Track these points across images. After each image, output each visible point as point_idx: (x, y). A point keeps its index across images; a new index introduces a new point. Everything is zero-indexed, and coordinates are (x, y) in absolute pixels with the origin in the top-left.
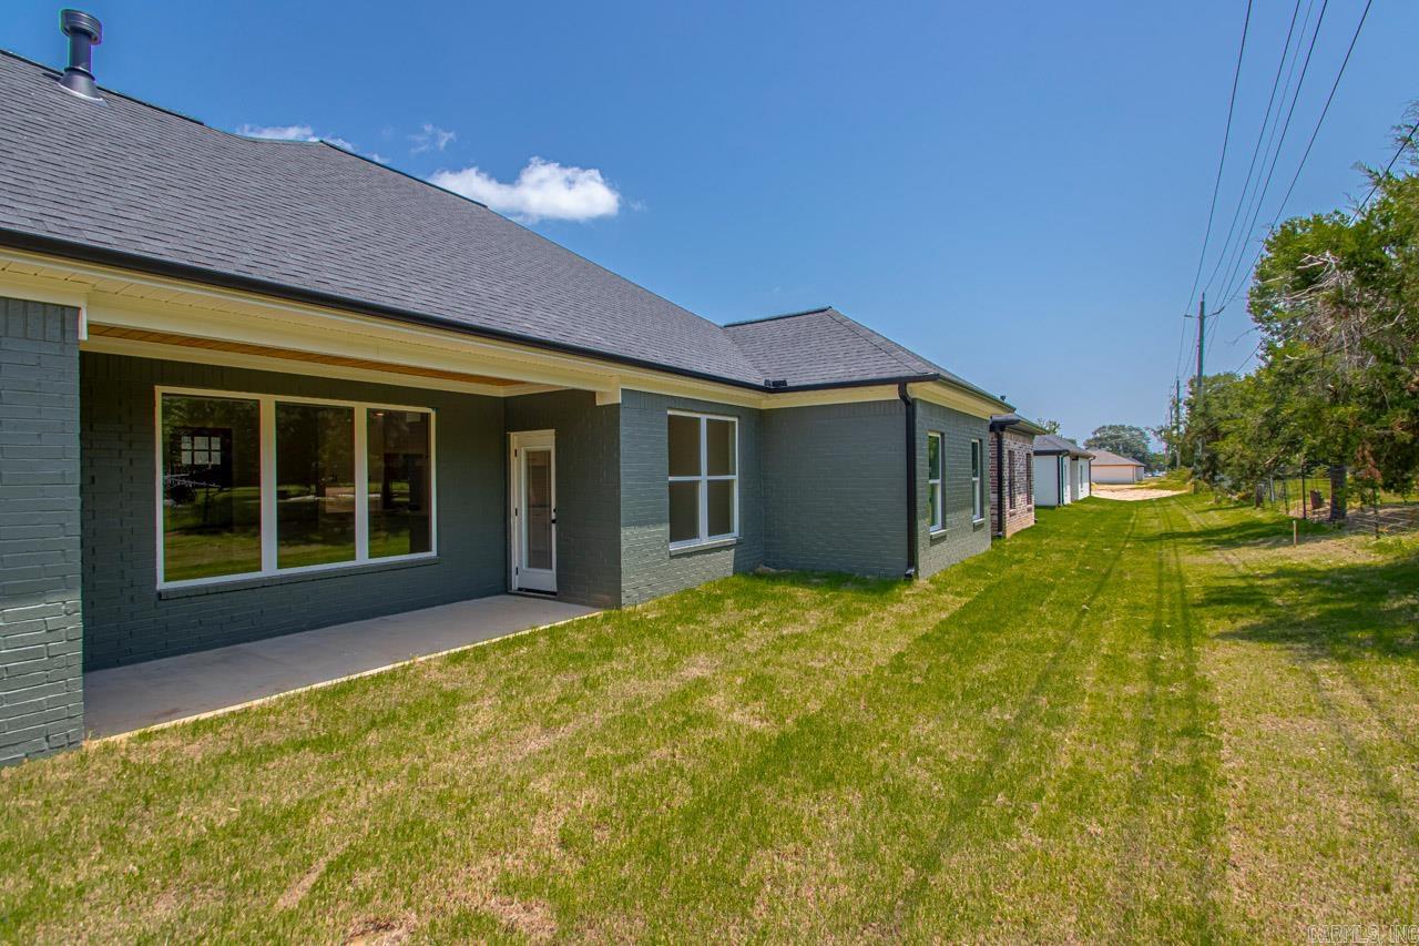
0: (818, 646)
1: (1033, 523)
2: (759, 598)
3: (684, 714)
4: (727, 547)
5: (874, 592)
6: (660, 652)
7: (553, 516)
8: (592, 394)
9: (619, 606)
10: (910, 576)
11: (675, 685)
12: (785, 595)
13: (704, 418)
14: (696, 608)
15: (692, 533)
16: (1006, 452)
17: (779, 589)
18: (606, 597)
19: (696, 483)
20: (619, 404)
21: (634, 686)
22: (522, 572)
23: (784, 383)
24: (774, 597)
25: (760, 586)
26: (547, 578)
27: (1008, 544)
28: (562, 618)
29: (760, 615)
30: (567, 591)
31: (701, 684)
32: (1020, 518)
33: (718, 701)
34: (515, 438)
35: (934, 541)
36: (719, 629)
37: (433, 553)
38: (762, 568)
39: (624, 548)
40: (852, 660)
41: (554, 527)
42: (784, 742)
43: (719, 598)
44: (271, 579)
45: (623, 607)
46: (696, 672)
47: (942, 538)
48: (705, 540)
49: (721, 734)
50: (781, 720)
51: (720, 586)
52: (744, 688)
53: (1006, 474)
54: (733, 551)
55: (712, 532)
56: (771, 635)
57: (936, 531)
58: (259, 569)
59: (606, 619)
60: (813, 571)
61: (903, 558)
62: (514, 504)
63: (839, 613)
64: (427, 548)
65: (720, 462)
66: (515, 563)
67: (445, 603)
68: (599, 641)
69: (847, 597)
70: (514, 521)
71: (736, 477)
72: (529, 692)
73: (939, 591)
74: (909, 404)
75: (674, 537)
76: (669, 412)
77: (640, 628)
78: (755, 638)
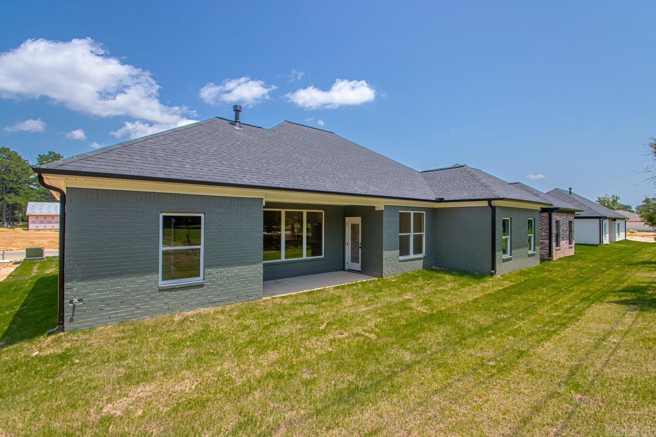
0: (449, 294)
1: (573, 254)
2: (431, 277)
3: (403, 306)
4: (420, 259)
5: (476, 278)
6: (396, 291)
7: (360, 246)
8: (374, 207)
9: (382, 277)
10: (492, 273)
11: (401, 300)
12: (441, 277)
13: (412, 213)
14: (408, 280)
15: (408, 253)
16: (554, 221)
17: (439, 275)
18: (378, 274)
19: (408, 236)
20: (383, 210)
21: (389, 299)
22: (349, 264)
23: (443, 199)
24: (437, 277)
25: (432, 273)
26: (357, 266)
27: (553, 263)
28: (365, 279)
29: (431, 283)
30: (364, 271)
31: (409, 300)
32: (564, 250)
33: (414, 305)
34: (347, 219)
35: (504, 261)
36: (415, 286)
37: (323, 256)
38: (434, 267)
39: (384, 258)
40: (459, 298)
41: (360, 249)
42: (432, 315)
43: (417, 277)
44: (284, 262)
45: (384, 277)
46: (407, 297)
47: (510, 259)
48: (412, 256)
49: (414, 311)
50: (432, 311)
51: (417, 272)
52: (422, 302)
53: (554, 231)
54: (422, 260)
55: (414, 253)
56: (433, 289)
57: (505, 257)
58: (281, 259)
59: (378, 280)
60: (454, 269)
61: (490, 266)
62: (347, 241)
63: (460, 284)
64: (321, 255)
65: (418, 228)
66: (347, 261)
67: (326, 272)
68: (377, 287)
69: (465, 279)
70: (347, 247)
71: (424, 233)
72: (359, 297)
73: (504, 280)
74: (493, 209)
75: (401, 255)
76: (400, 211)
77: (389, 284)
78: (428, 289)
